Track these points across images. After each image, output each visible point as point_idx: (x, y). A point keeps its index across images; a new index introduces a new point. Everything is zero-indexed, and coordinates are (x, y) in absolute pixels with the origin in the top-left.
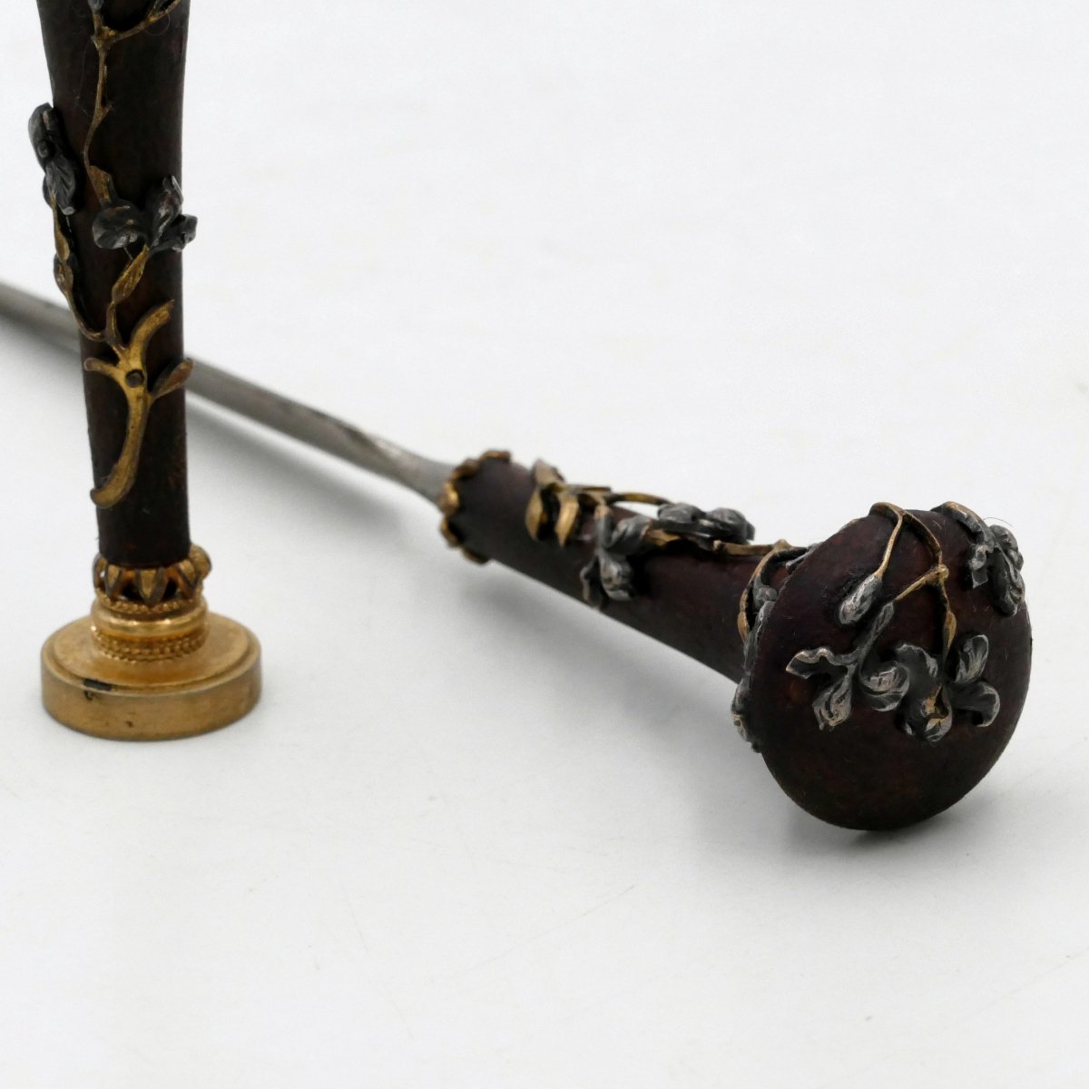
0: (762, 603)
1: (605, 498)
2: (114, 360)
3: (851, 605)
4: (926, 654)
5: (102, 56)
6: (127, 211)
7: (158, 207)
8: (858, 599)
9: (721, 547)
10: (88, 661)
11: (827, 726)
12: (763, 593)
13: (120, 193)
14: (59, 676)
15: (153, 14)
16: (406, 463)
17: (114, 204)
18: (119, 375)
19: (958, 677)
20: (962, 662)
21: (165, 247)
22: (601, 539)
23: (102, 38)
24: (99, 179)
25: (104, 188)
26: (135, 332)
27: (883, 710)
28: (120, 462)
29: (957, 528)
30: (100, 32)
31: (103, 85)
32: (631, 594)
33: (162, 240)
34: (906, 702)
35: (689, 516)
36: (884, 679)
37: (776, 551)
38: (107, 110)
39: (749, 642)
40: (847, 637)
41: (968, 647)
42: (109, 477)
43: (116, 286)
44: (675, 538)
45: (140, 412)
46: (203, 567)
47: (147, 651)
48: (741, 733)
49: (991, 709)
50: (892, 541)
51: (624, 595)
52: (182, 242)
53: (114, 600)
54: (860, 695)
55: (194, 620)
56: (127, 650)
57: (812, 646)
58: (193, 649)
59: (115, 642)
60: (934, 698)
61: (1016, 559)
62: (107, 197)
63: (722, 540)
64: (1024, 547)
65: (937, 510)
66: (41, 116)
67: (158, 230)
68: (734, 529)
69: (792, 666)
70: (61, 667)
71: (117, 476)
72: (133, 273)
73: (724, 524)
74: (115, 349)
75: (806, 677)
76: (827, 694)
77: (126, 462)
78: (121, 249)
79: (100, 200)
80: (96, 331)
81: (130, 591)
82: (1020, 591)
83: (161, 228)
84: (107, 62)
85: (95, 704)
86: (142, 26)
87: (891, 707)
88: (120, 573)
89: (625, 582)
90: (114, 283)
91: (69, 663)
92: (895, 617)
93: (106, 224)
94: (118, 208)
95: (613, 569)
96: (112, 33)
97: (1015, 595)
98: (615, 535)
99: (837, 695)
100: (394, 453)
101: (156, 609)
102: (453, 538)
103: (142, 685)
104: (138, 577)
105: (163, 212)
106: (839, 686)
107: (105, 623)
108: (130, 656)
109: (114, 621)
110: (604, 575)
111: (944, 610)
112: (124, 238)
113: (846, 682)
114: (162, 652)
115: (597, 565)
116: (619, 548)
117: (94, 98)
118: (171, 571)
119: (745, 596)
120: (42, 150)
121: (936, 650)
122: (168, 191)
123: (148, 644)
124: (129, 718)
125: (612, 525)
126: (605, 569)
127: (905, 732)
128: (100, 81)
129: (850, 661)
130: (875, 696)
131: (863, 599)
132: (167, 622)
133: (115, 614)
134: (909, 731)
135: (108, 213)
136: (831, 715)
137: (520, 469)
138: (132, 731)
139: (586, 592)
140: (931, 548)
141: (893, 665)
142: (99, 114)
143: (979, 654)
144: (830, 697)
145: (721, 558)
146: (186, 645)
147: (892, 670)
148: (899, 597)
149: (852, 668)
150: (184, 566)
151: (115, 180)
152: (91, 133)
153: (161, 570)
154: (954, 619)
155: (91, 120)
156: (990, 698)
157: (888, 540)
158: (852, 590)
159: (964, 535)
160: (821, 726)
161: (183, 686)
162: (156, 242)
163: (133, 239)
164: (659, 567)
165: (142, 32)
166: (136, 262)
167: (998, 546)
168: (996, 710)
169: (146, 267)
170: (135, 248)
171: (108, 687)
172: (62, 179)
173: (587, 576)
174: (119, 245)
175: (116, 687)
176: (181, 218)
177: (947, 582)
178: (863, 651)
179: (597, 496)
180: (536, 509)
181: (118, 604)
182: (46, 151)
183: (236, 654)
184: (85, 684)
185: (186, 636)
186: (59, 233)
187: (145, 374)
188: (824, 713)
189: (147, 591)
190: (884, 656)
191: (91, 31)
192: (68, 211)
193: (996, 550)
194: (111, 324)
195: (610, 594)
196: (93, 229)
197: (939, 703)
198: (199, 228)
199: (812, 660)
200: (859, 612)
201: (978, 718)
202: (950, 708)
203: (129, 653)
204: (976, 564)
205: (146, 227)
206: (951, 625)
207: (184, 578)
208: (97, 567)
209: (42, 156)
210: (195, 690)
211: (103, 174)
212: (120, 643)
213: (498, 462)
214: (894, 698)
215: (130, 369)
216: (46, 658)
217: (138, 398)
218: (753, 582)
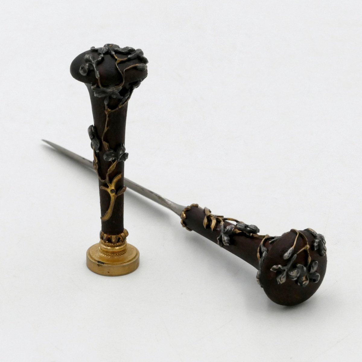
0: (264, 252)
1: (222, 219)
2: (108, 187)
3: (287, 255)
4: (304, 266)
5: (107, 116)
6: (112, 152)
7: (120, 151)
8: (288, 254)
9: (252, 235)
10: (98, 256)
11: (280, 283)
12: (263, 249)
13: (110, 148)
14: (91, 260)
15: (120, 106)
16: (172, 205)
17: (109, 150)
18: (109, 190)
19: (311, 272)
20: (312, 268)
21: (121, 161)
22: (222, 231)
23: (108, 111)
24: (105, 144)
25: (107, 147)
26: (113, 180)
27: (293, 280)
28: (108, 211)
29: (311, 235)
30: (107, 110)
31: (107, 123)
32: (230, 244)
33: (120, 160)
34: (299, 278)
35: (244, 226)
36: (294, 273)
37: (266, 237)
38: (108, 128)
39: (260, 261)
40: (285, 263)
41: (313, 264)
42: (105, 214)
43: (109, 170)
44: (240, 232)
45: (114, 199)
46: (127, 234)
47: (113, 255)
48: (258, 283)
49: (318, 278)
50: (296, 239)
51: (228, 245)
52: (125, 160)
53: (105, 242)
54: (288, 276)
55: (124, 247)
56: (108, 254)
57: (277, 264)
58: (123, 254)
59: (105, 252)
60: (305, 276)
61: (324, 242)
62: (107, 149)
63: (252, 233)
64: (326, 239)
65: (305, 230)
66: (91, 128)
67: (119, 156)
68: (255, 230)
69: (272, 269)
70: (92, 258)
71: (107, 214)
72: (113, 167)
73: (253, 229)
74: (108, 184)
75: (275, 272)
76: (280, 276)
77: (110, 211)
78: (110, 161)
79: (106, 150)
80: (104, 180)
81: (109, 240)
82: (326, 250)
83: (120, 156)
84: (109, 117)
85: (100, 267)
86: (117, 109)
87: (295, 279)
88: (107, 236)
89: (229, 241)
90: (108, 169)
91: (94, 257)
92: (297, 258)
93: (107, 155)
94: (110, 151)
95: (225, 238)
96: (110, 110)
97: (325, 251)
98: (226, 230)
99: (282, 277)
100: (170, 203)
101: (115, 245)
102: (184, 225)
103: (112, 263)
104: (111, 237)
105: (121, 153)
106: (283, 274)
107: (103, 247)
108: (109, 255)
109: (105, 247)
110: (223, 240)
111: (308, 256)
112: (111, 159)
113: (285, 273)
114: (116, 255)
115: (221, 236)
116: (227, 233)
117: (105, 125)
118: (119, 236)
119: (259, 249)
120: (91, 136)
121: (306, 265)
122: (122, 147)
123: (113, 253)
124: (109, 271)
125: (225, 227)
126: (223, 238)
127: (298, 284)
128: (107, 121)
129: (286, 268)
130: (292, 277)
131: (289, 254)
132: (118, 248)
133: (105, 245)
134: (299, 284)
135: (108, 152)
136: (281, 281)
137: (201, 209)
138: (109, 274)
139: (218, 242)
140: (305, 240)
141: (296, 269)
142: (106, 129)
143: (316, 266)
144: (281, 277)
145: (252, 238)
146: (122, 253)
147: (296, 271)
148: (298, 253)
149: (286, 270)
150: (122, 234)
151: (109, 144)
152: (104, 133)
153: (117, 235)
154: (310, 257)
155: (104, 130)
156: (318, 276)
157: (295, 239)
158: (287, 251)
159: (312, 237)
160: (278, 283)
161: (122, 263)
162: (119, 160)
163: (113, 159)
164: (237, 238)
165: (117, 110)
166: (114, 164)
167: (321, 240)
168: (319, 279)
169: (116, 165)
170: (114, 161)
171: (103, 263)
172: (96, 144)
173: (218, 239)
174: (110, 160)
175: (106, 264)
176: (125, 154)
177: (309, 249)
178: (289, 266)
179: (221, 219)
180: (206, 221)
181: (106, 243)
182: (92, 137)
183: (134, 255)
184: (98, 262)
185: (122, 251)
186: (95, 156)
187: (115, 190)
188: (279, 280)
189: (113, 240)
190: (294, 267)
191: (105, 110)
192: (97, 151)
193: (320, 241)
194: (107, 178)
195: (224, 244)
196: (104, 156)
197: (306, 278)
198: (129, 156)
199: (277, 268)
200: (288, 256)
201: (315, 280)
202: (308, 279)
203: (108, 255)
204: (316, 244)
205: (116, 156)
206: (310, 259)
207: (122, 238)
208: (101, 234)
209: (91, 138)
210: (124, 264)
211: (106, 143)
212: (106, 252)
213: (195, 207)
214: (296, 277)
215: (111, 189)
216: (88, 255)
217: (113, 196)
218: (261, 245)
